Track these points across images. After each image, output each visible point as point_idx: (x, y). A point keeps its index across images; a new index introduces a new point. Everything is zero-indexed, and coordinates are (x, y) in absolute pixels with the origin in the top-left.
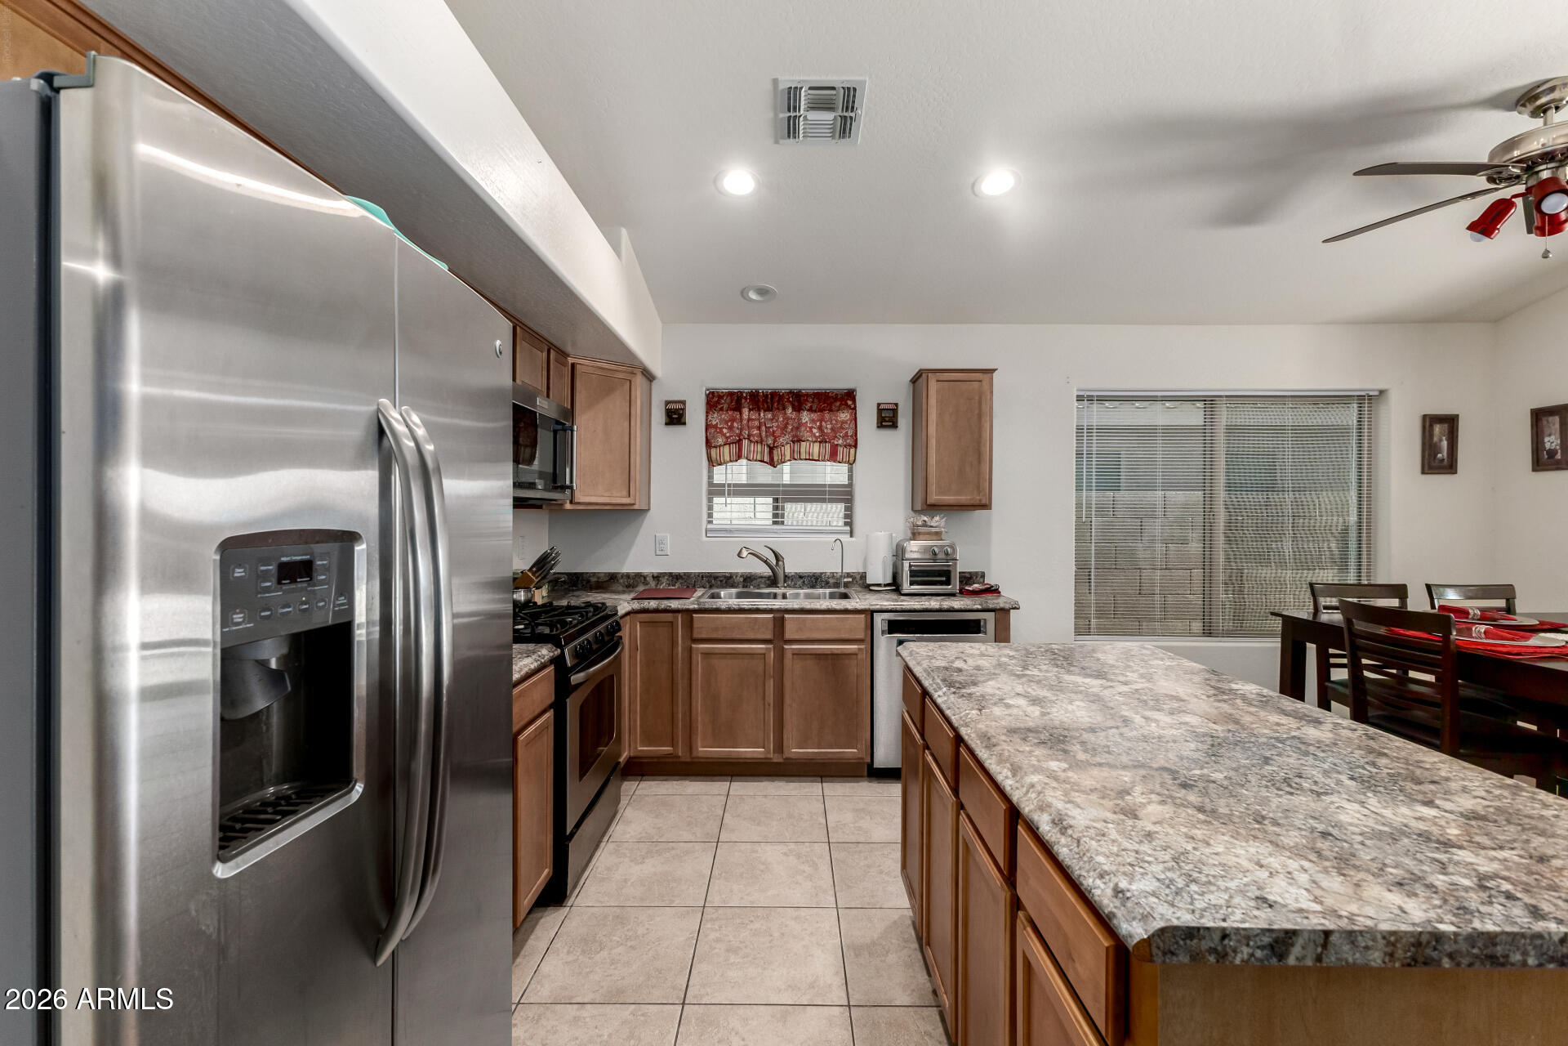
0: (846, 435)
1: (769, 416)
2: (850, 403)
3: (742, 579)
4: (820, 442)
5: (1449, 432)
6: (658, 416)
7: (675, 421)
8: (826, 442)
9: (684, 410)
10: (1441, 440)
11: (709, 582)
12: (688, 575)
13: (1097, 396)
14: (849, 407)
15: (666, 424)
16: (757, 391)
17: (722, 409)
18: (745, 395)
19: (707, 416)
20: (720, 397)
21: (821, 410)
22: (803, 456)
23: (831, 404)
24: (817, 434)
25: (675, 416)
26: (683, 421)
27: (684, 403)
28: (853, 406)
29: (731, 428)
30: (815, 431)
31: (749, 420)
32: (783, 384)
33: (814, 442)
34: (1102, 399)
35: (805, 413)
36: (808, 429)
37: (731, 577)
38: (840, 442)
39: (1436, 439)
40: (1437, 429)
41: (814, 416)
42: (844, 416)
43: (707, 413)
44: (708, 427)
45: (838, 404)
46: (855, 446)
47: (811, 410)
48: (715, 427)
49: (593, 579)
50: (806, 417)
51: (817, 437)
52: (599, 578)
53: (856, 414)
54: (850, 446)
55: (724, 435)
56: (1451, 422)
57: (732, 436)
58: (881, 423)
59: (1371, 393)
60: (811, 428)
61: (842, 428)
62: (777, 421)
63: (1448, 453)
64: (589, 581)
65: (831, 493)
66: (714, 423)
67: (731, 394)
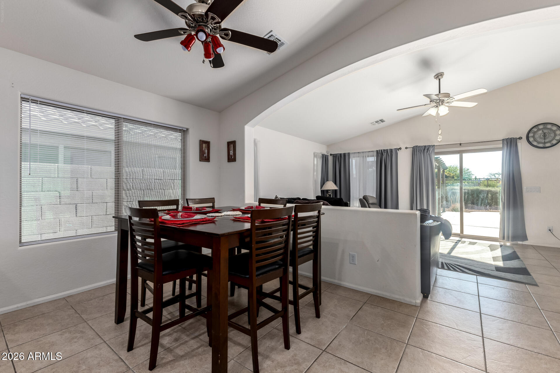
5: (207, 147)
10: (205, 150)
13: (40, 101)
34: (42, 103)
39: (204, 149)
40: (204, 146)
56: (208, 143)
59: (184, 129)
63: (207, 155)
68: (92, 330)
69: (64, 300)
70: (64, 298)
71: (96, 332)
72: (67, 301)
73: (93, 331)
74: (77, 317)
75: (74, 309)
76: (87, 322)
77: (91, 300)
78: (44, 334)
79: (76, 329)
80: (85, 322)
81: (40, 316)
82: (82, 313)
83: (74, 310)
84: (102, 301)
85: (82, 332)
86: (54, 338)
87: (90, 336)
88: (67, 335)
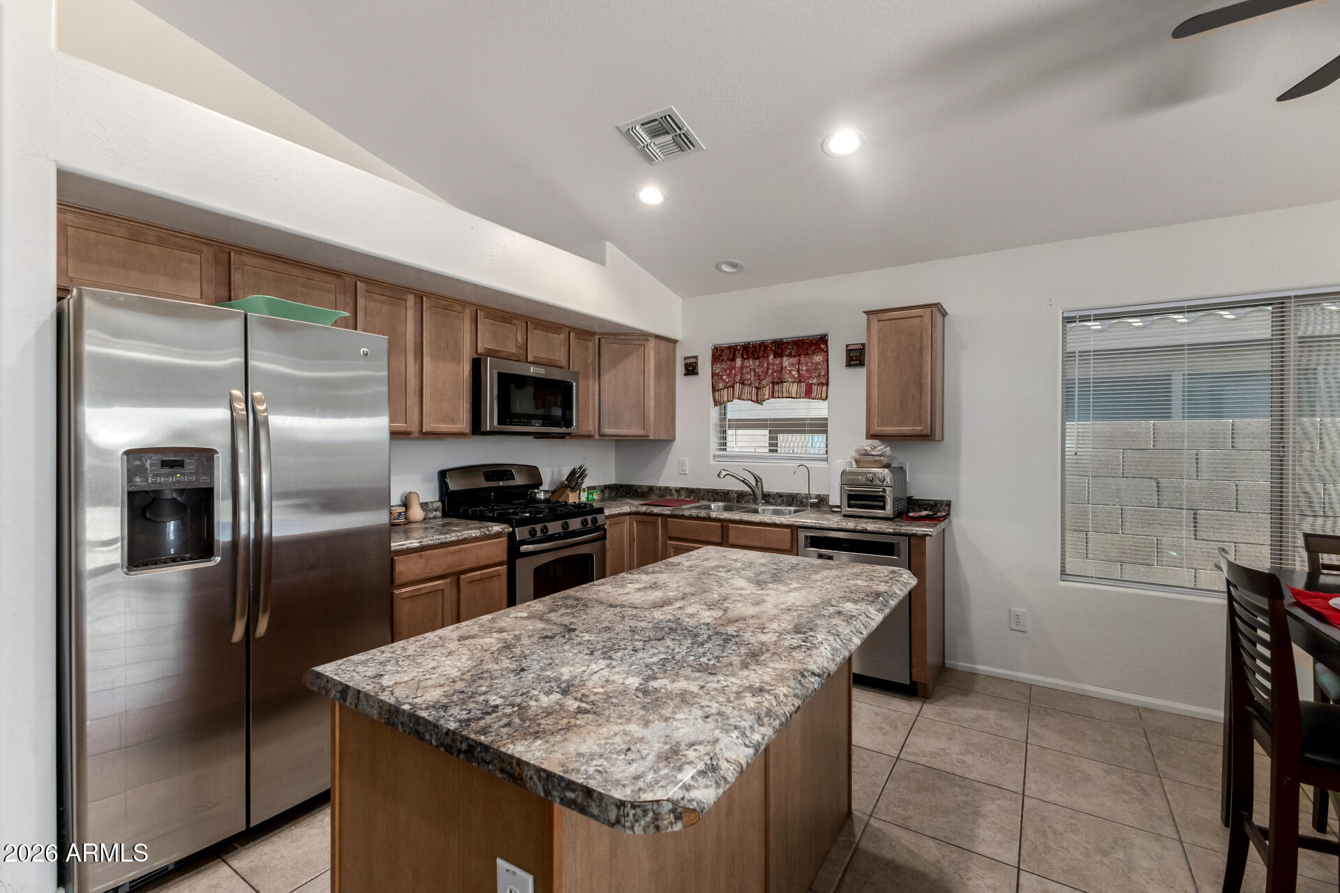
0: (819, 375)
1: (757, 362)
2: (823, 346)
3: (736, 496)
4: (798, 382)
6: (680, 369)
7: (691, 372)
8: (801, 382)
9: (696, 363)
11: (713, 496)
12: (698, 490)
14: (822, 350)
15: (685, 375)
16: (749, 343)
17: (723, 360)
18: (739, 347)
19: (712, 367)
20: (722, 351)
21: (799, 356)
22: (785, 395)
23: (807, 349)
24: (796, 376)
25: (691, 369)
26: (696, 371)
27: (696, 357)
28: (825, 349)
29: (729, 375)
30: (794, 373)
31: (742, 368)
32: (768, 335)
33: (793, 382)
34: (1098, 317)
35: (785, 358)
36: (788, 372)
37: (728, 493)
38: (815, 381)
41: (794, 360)
42: (818, 358)
43: (712, 364)
44: (713, 375)
45: (813, 348)
46: (827, 384)
47: (790, 355)
48: (718, 374)
49: (639, 490)
50: (786, 362)
51: (795, 378)
52: (642, 489)
53: (828, 355)
54: (823, 384)
55: (724, 381)
57: (730, 381)
58: (849, 362)
60: (790, 371)
61: (816, 369)
62: (762, 367)
64: (637, 491)
65: (811, 425)
66: (717, 372)
67: (729, 348)
68: (1165, 800)
69: (1137, 711)
70: (1138, 709)
71: (1170, 809)
72: (1140, 716)
73: (1165, 803)
74: (1146, 757)
75: (1147, 738)
76: (1163, 779)
77: (1190, 740)
78: (1080, 753)
79: (1137, 779)
80: (1159, 776)
81: (1086, 718)
82: (1160, 756)
83: (1145, 740)
84: (1212, 755)
85: (1143, 791)
86: (1094, 769)
87: (1156, 809)
88: (1115, 779)
